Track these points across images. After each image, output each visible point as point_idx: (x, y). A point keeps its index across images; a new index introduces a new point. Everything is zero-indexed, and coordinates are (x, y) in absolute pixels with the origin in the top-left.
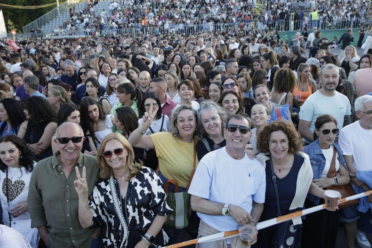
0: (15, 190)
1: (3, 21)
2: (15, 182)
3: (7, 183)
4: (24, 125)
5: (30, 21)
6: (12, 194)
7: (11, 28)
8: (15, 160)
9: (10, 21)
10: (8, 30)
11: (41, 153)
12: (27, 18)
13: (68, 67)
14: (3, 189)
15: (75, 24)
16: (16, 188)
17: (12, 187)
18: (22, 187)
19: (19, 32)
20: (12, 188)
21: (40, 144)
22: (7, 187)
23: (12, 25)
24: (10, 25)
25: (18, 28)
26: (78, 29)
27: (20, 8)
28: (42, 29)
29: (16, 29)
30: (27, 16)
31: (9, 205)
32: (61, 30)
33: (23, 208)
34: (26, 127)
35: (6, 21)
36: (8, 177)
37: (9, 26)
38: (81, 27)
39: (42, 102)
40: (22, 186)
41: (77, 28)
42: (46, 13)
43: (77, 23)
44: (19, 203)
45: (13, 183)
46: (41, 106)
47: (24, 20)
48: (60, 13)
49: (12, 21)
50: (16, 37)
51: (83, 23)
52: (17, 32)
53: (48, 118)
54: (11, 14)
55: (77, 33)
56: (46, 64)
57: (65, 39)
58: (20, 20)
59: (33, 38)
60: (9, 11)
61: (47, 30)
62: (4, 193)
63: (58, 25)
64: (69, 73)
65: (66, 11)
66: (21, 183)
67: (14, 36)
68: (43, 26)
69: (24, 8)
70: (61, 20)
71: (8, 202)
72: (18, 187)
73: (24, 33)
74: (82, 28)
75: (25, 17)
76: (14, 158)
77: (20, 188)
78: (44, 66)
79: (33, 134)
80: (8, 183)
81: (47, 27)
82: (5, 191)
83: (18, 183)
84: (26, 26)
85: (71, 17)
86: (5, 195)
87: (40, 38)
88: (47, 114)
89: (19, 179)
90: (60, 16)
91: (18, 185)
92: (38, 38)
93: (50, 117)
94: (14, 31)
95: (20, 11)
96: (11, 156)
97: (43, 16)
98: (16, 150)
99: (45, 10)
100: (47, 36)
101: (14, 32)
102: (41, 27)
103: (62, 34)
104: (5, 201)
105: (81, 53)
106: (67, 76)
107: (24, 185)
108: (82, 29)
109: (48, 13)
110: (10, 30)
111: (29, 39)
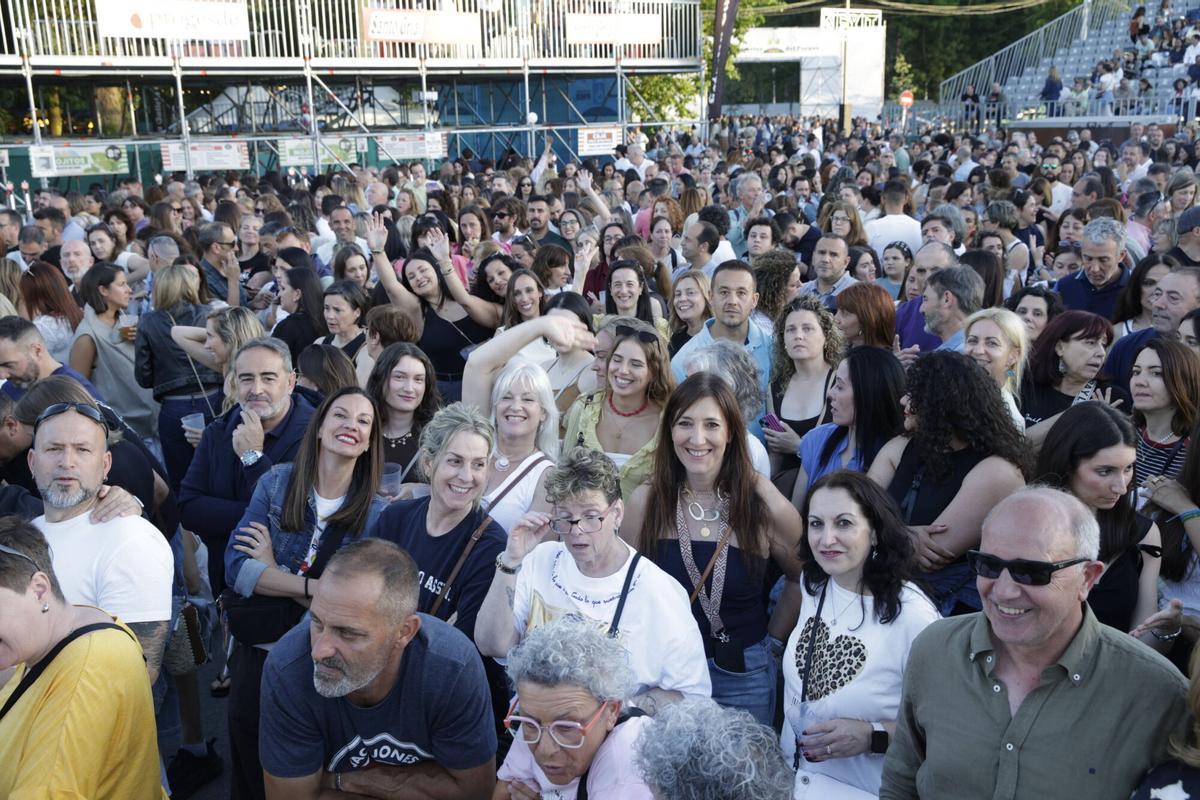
0: (833, 666)
1: (882, 60)
2: (838, 639)
3: (814, 635)
4: (892, 452)
5: (968, 59)
6: (820, 677)
7: (901, 83)
8: (850, 558)
9: (903, 58)
10: (890, 90)
11: (936, 567)
12: (961, 46)
13: (1099, 245)
14: (798, 650)
15: (1142, 69)
16: (837, 663)
17: (825, 651)
18: (855, 663)
19: (922, 98)
20: (825, 658)
21: (936, 533)
22: (811, 649)
23: (906, 75)
24: (899, 75)
25: (922, 86)
26: (1152, 91)
27: (948, 13)
28: (1009, 88)
29: (915, 89)
30: (962, 42)
31: (803, 711)
32: (1078, 92)
33: (841, 738)
34: (897, 461)
35: (890, 60)
36: (822, 615)
37: (895, 78)
38: (1165, 82)
39: (966, 377)
40: (856, 660)
41: (1149, 86)
42: (1033, 30)
43: (1150, 67)
44: (834, 717)
45: (831, 640)
46: (956, 392)
47: (949, 55)
48: (1091, 27)
49: (907, 61)
50: (910, 116)
51: (1177, 66)
52: (917, 97)
53: (982, 438)
54: (911, 34)
55: (1143, 105)
56: (1001, 226)
57: (1088, 128)
58: (937, 54)
59: (969, 123)
60: (908, 26)
61: (1024, 92)
62: (798, 664)
63: (1071, 72)
64: (1097, 269)
65: (1114, 18)
66: (854, 648)
67: (905, 112)
68: (1015, 78)
69: (959, 13)
70: (1088, 53)
71: (803, 700)
72: (843, 658)
73: (942, 101)
74: (1167, 87)
75: (954, 44)
76: (848, 548)
77: (848, 666)
78: (993, 235)
79: (918, 489)
80: (817, 637)
81: (1026, 83)
82: (803, 662)
83: (846, 648)
84: (951, 79)
85: (1134, 40)
86: (800, 672)
87: (994, 121)
88: (977, 423)
89: (850, 635)
90: (1089, 36)
91: (844, 652)
92: (986, 122)
93: (990, 434)
94: (907, 95)
95: (943, 24)
96: (838, 540)
97: (1024, 39)
98: (856, 524)
99: (1033, 17)
100: (1020, 116)
101: (906, 100)
102: (1003, 83)
103: (1081, 110)
104: (796, 692)
105: (1158, 193)
106: (1084, 280)
107: (864, 659)
108: (1169, 91)
109: (1042, 30)
110: (896, 91)
111: (953, 124)
